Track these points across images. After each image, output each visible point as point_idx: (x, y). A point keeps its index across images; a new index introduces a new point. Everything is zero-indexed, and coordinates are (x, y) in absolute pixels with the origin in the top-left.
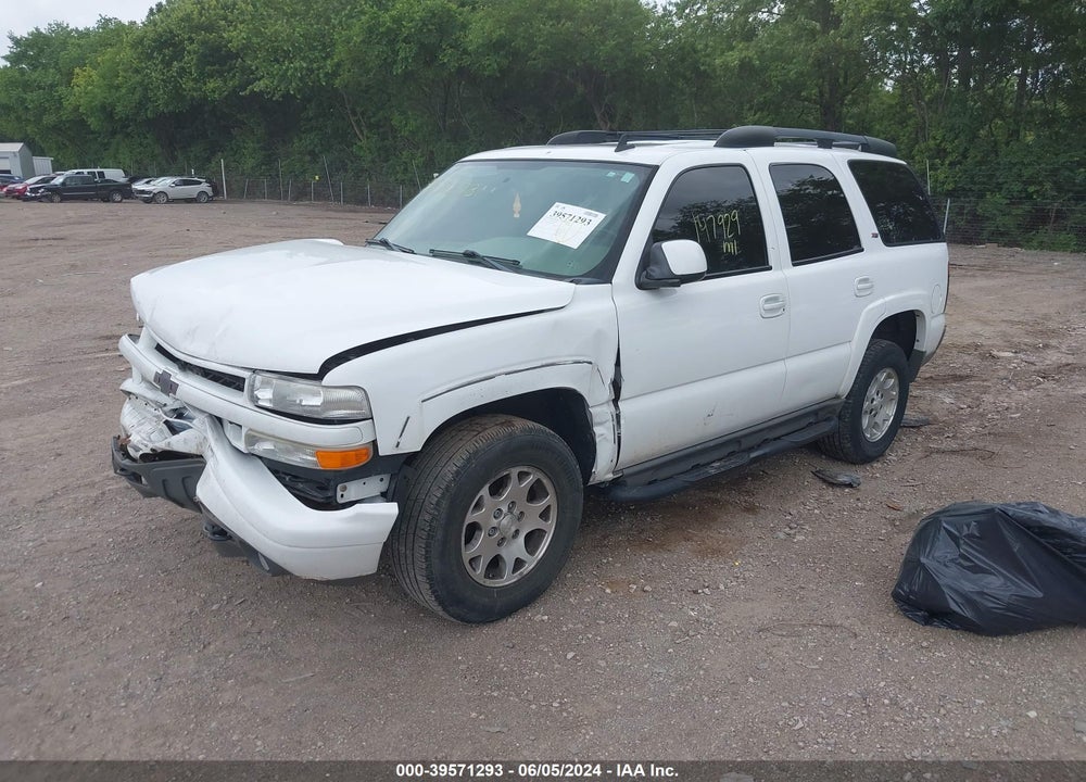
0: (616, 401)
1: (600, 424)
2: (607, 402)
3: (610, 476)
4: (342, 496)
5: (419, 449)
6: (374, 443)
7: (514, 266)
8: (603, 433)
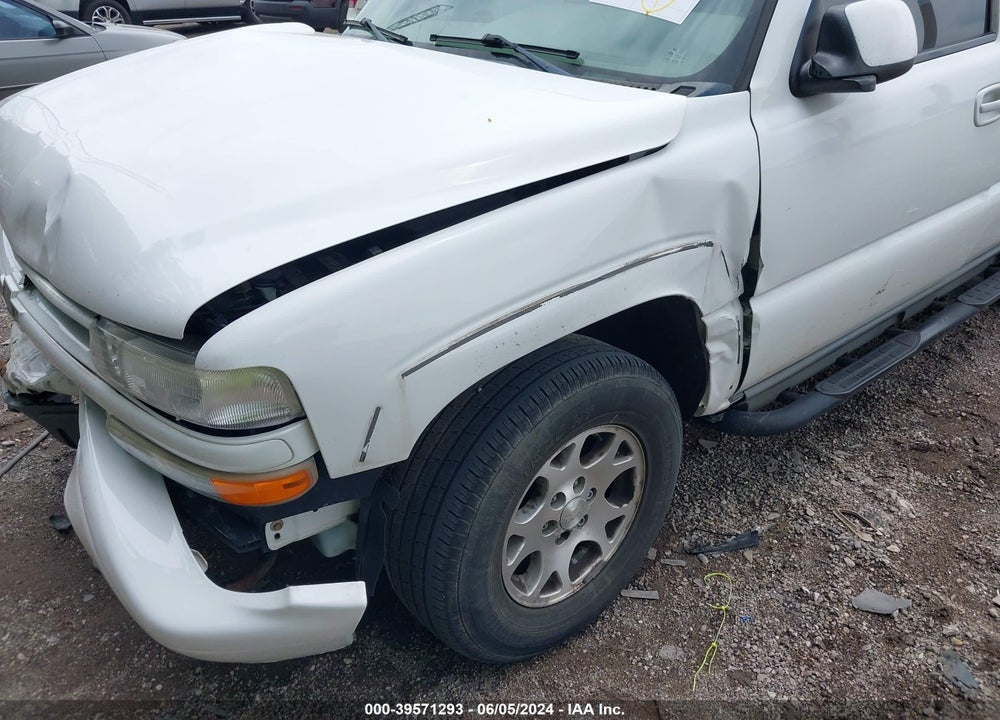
0: (745, 299)
1: (716, 338)
2: (732, 303)
3: (726, 404)
4: (277, 536)
5: (405, 456)
6: (318, 458)
7: (569, 62)
8: (720, 351)
